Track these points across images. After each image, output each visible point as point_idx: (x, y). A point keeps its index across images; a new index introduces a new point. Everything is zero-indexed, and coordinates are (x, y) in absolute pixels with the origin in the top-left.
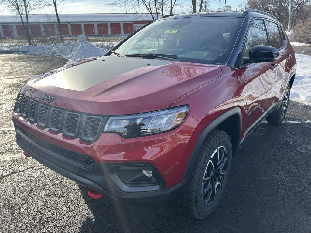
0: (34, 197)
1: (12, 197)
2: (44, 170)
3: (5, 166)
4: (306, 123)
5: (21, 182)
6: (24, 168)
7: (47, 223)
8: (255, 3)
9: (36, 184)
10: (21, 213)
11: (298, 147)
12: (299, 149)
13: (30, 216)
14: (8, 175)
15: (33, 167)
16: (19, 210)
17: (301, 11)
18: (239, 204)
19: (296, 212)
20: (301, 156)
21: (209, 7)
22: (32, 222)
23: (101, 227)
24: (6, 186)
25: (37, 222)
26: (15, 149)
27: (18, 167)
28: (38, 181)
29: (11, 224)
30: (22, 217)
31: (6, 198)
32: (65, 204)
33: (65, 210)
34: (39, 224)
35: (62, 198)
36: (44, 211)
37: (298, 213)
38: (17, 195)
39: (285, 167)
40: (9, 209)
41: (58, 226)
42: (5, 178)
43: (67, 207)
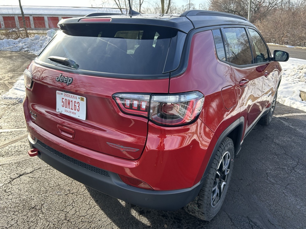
0: (51, 197)
1: (30, 199)
2: (52, 170)
3: (10, 169)
4: (278, 117)
5: (33, 183)
6: (31, 170)
7: (73, 220)
8: (218, 2)
9: (49, 184)
10: (44, 213)
11: (275, 139)
12: (277, 141)
13: (54, 215)
14: (18, 177)
15: (40, 168)
16: (40, 210)
17: (259, 11)
18: (238, 191)
19: (285, 195)
20: (279, 147)
21: (174, 4)
22: (58, 220)
23: (124, 220)
24: (19, 188)
25: (63, 220)
26: (15, 152)
27: (25, 169)
28: (50, 181)
29: (37, 224)
30: (47, 216)
31: (24, 200)
32: (84, 201)
33: (86, 207)
34: (65, 221)
35: (79, 196)
36: (66, 209)
37: (287, 196)
38: (34, 196)
39: (269, 157)
40: (30, 210)
41: (84, 222)
42: (15, 180)
43: (88, 204)
